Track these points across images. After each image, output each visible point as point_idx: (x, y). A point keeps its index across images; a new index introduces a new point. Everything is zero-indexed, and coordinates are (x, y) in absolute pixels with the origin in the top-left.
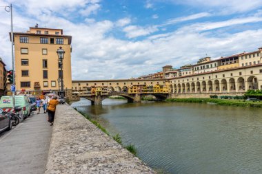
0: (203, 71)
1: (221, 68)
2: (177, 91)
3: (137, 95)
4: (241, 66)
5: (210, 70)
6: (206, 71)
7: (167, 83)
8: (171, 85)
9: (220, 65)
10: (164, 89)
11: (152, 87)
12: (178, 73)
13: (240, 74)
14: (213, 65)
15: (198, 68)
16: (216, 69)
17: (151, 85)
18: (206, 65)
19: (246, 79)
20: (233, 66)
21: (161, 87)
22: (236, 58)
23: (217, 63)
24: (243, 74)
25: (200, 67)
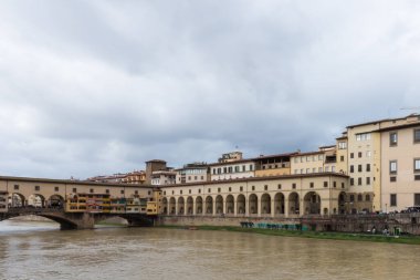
0: (228, 177)
1: (261, 173)
2: (177, 210)
3: (86, 216)
4: (293, 173)
5: (241, 176)
6: (234, 176)
7: (156, 194)
8: (165, 199)
9: (258, 168)
10: (149, 207)
11: (123, 200)
12: (178, 176)
13: (294, 186)
14: (247, 168)
15: (219, 171)
16: (251, 175)
17: (120, 196)
18: (234, 166)
19: (302, 195)
20: (281, 172)
21: (144, 201)
22: (286, 159)
23: (253, 164)
24: (298, 187)
25: (222, 168)
